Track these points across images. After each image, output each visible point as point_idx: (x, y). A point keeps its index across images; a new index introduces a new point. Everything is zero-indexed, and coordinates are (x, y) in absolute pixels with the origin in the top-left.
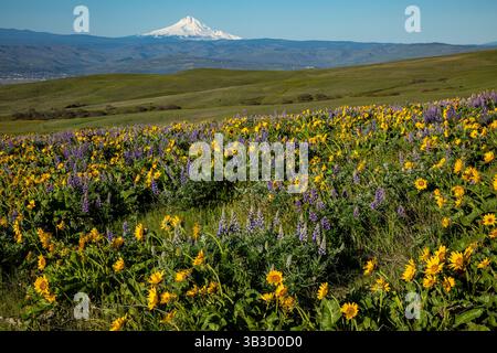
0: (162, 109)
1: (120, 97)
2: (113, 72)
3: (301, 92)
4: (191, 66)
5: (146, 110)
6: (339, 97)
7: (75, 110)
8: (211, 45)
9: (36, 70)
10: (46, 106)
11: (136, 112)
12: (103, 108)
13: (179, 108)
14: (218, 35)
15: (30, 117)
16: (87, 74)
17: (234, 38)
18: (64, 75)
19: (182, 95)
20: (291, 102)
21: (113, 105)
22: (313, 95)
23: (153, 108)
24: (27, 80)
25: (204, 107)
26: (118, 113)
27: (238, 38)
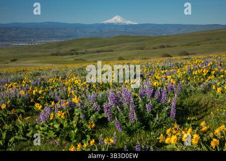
0: (106, 51)
1: (90, 47)
2: (88, 37)
3: (161, 44)
4: (118, 35)
5: (99, 52)
6: (176, 46)
7: (73, 52)
8: (126, 26)
9: (60, 37)
10: (63, 50)
11: (96, 53)
12: (84, 51)
13: (112, 51)
14: (129, 22)
15: (57, 55)
16: (79, 38)
17: (135, 23)
18: (71, 39)
19: (113, 46)
20: (156, 48)
21: (87, 50)
22: (165, 46)
23: (102, 51)
24: (57, 41)
25: (122, 51)
26: (89, 53)
27: (136, 23)
